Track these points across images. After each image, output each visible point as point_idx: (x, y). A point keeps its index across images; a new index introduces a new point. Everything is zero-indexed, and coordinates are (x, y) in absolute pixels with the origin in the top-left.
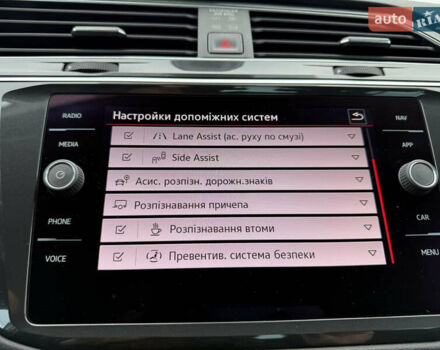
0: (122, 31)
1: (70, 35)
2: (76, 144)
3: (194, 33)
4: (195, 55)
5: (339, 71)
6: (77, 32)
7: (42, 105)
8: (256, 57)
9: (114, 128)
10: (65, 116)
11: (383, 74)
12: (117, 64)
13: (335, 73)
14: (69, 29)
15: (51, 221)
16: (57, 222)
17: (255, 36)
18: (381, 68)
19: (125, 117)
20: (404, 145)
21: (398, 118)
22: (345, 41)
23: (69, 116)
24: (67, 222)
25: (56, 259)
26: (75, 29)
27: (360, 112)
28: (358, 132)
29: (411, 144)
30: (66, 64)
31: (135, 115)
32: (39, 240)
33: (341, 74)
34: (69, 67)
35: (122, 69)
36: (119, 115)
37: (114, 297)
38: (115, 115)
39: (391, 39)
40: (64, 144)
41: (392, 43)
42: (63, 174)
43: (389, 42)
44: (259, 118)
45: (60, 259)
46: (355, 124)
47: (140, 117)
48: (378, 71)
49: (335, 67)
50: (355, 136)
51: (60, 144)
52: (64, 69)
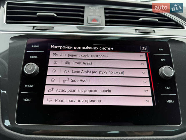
0: (55, 15)
1: (36, 16)
2: (37, 57)
3: (83, 16)
4: (83, 25)
5: (137, 31)
6: (39, 15)
7: (25, 42)
8: (106, 25)
9: (51, 51)
10: (33, 46)
11: (155, 33)
12: (53, 27)
13: (136, 32)
14: (35, 14)
15: (26, 86)
16: (28, 86)
17: (106, 17)
18: (154, 30)
19: (55, 47)
20: (162, 60)
21: (160, 49)
22: (140, 19)
23: (34, 46)
24: (32, 86)
25: (27, 100)
26: (38, 14)
27: (145, 47)
28: (144, 55)
29: (164, 60)
30: (34, 27)
31: (59, 47)
32: (22, 92)
33: (138, 32)
34: (35, 28)
35: (55, 29)
36: (53, 47)
37: (48, 115)
38: (51, 46)
39: (158, 19)
40: (32, 57)
41: (159, 21)
42: (31, 68)
43: (157, 20)
44: (106, 49)
45: (29, 100)
46: (143, 52)
47: (61, 47)
48: (153, 32)
49: (136, 30)
50: (143, 56)
51: (31, 57)
52: (33, 29)
